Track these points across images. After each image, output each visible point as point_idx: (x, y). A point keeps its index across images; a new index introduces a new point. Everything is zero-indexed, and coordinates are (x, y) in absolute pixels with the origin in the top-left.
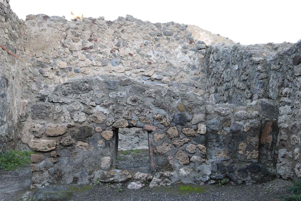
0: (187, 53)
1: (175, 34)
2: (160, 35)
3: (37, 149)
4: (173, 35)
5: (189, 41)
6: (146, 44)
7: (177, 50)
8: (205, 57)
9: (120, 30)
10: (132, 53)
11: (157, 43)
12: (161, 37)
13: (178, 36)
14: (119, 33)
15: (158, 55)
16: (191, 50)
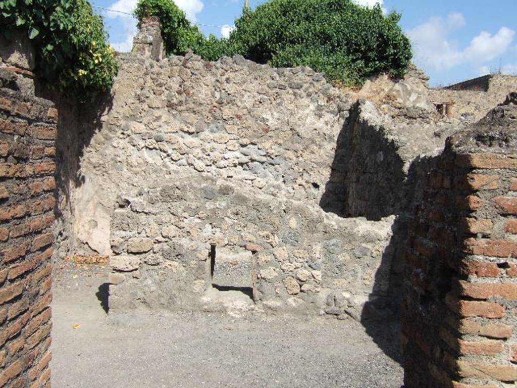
0: (323, 117)
1: (305, 86)
2: (282, 87)
3: (116, 267)
4: (303, 88)
5: (326, 99)
6: (261, 101)
7: (307, 111)
8: (349, 123)
9: (224, 78)
10: (240, 113)
11: (279, 101)
12: (284, 91)
13: (311, 90)
14: (221, 83)
15: (279, 119)
16: (328, 112)
